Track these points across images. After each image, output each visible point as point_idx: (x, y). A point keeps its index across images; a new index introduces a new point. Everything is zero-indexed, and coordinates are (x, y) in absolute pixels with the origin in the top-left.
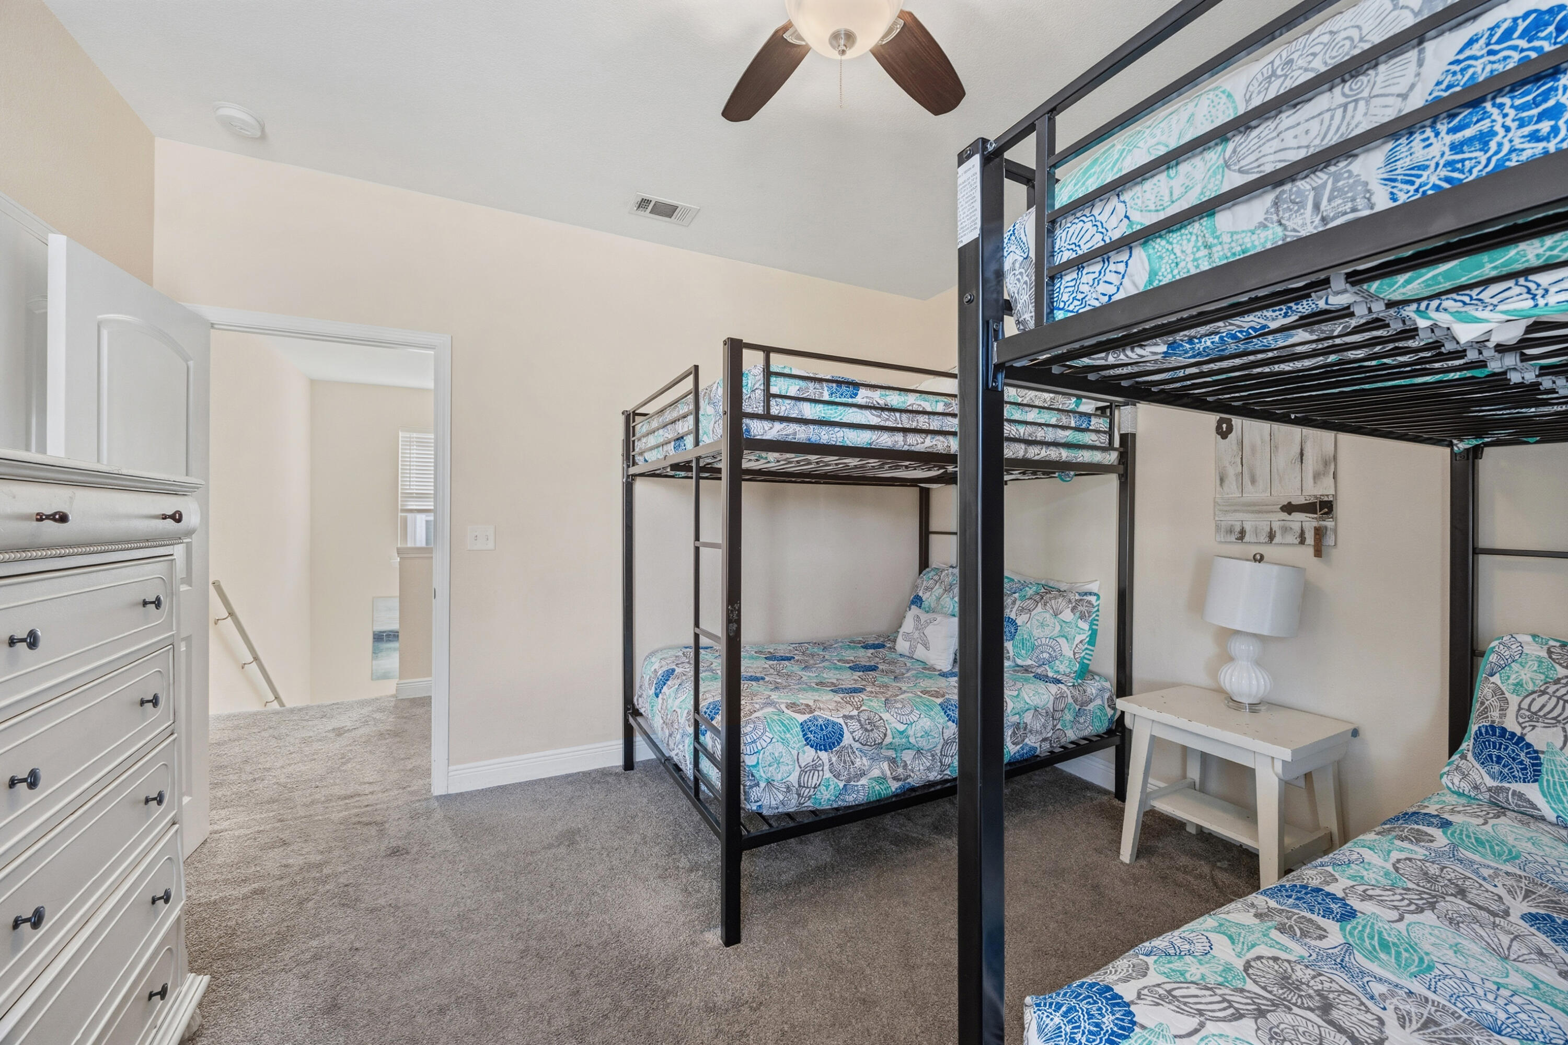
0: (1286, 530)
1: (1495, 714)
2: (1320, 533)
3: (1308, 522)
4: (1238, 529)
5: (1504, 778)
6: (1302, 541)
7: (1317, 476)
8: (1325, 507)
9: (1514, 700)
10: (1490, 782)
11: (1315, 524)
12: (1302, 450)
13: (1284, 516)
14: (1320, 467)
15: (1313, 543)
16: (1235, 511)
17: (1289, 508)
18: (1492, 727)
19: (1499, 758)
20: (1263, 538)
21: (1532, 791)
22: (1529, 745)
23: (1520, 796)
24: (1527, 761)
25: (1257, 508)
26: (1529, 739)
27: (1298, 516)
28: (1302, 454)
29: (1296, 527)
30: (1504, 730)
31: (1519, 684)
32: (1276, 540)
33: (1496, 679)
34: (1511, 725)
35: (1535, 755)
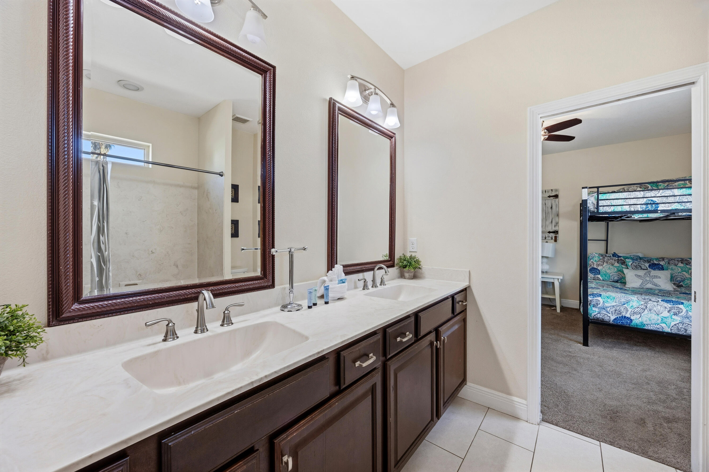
0: (549, 237)
1: (592, 266)
2: (556, 237)
3: (553, 235)
5: (595, 275)
6: (552, 239)
7: (555, 226)
8: (556, 232)
9: (595, 263)
10: (593, 276)
11: (555, 235)
12: (552, 220)
13: (549, 234)
14: (556, 224)
15: (554, 239)
17: (549, 232)
18: (592, 268)
19: (594, 272)
21: (599, 276)
22: (598, 269)
23: (597, 277)
24: (598, 272)
26: (598, 268)
27: (551, 234)
28: (552, 222)
29: (551, 236)
30: (594, 268)
31: (596, 260)
32: (547, 239)
33: (592, 260)
34: (595, 267)
35: (599, 270)
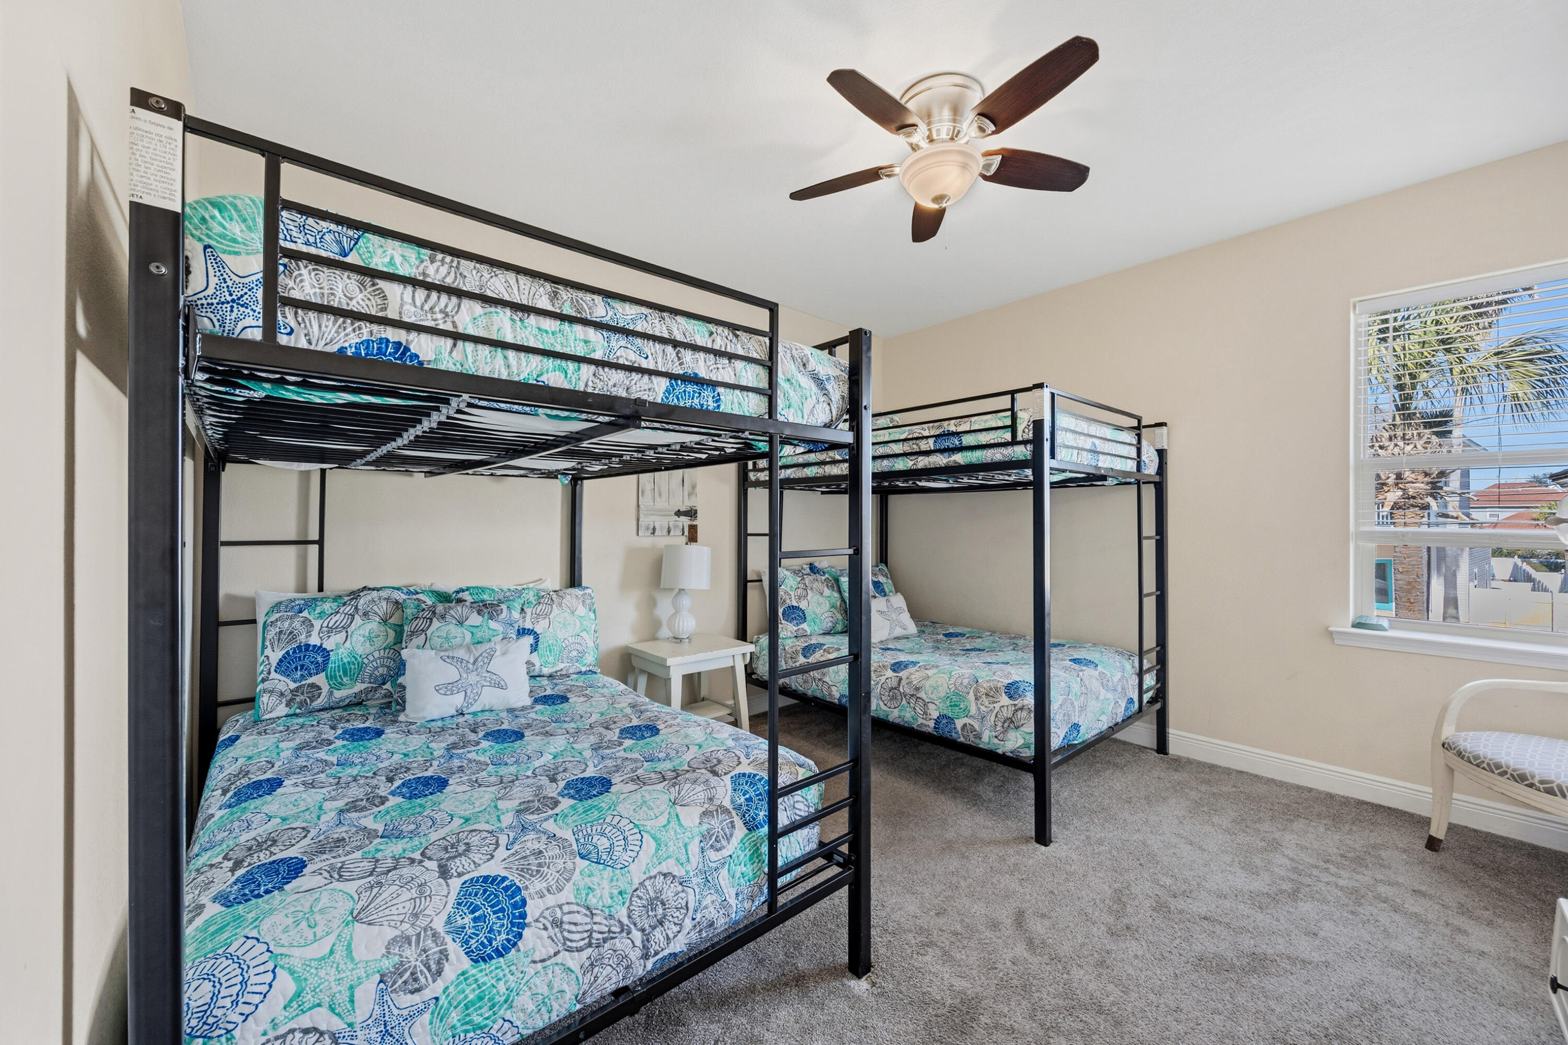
0: (676, 526)
2: (693, 529)
3: (685, 521)
4: (652, 527)
6: (683, 534)
7: (689, 495)
8: (691, 513)
11: (689, 523)
13: (675, 518)
14: (690, 489)
16: (652, 515)
17: (679, 513)
20: (665, 533)
25: (662, 513)
27: (682, 518)
29: (681, 525)
32: (672, 533)
